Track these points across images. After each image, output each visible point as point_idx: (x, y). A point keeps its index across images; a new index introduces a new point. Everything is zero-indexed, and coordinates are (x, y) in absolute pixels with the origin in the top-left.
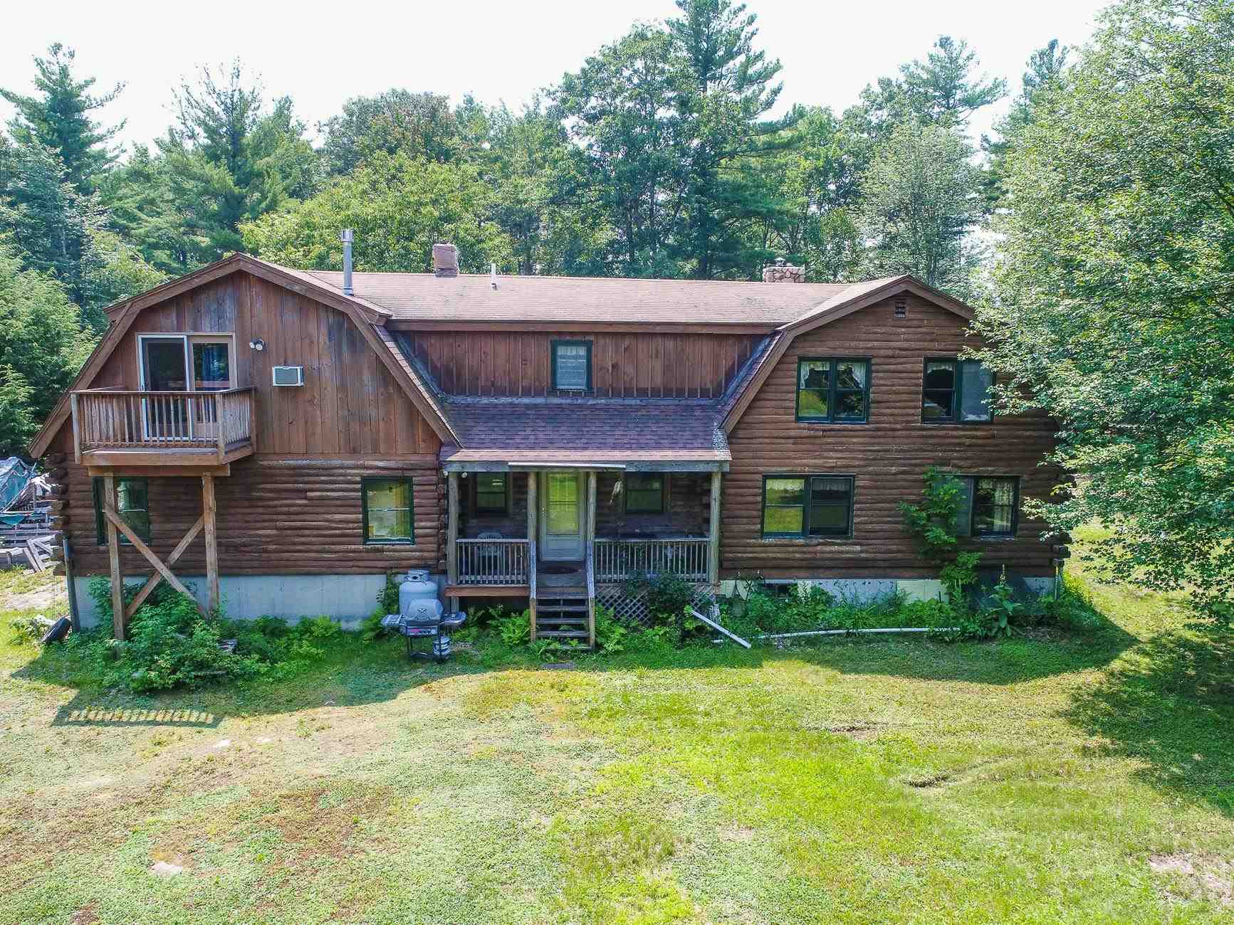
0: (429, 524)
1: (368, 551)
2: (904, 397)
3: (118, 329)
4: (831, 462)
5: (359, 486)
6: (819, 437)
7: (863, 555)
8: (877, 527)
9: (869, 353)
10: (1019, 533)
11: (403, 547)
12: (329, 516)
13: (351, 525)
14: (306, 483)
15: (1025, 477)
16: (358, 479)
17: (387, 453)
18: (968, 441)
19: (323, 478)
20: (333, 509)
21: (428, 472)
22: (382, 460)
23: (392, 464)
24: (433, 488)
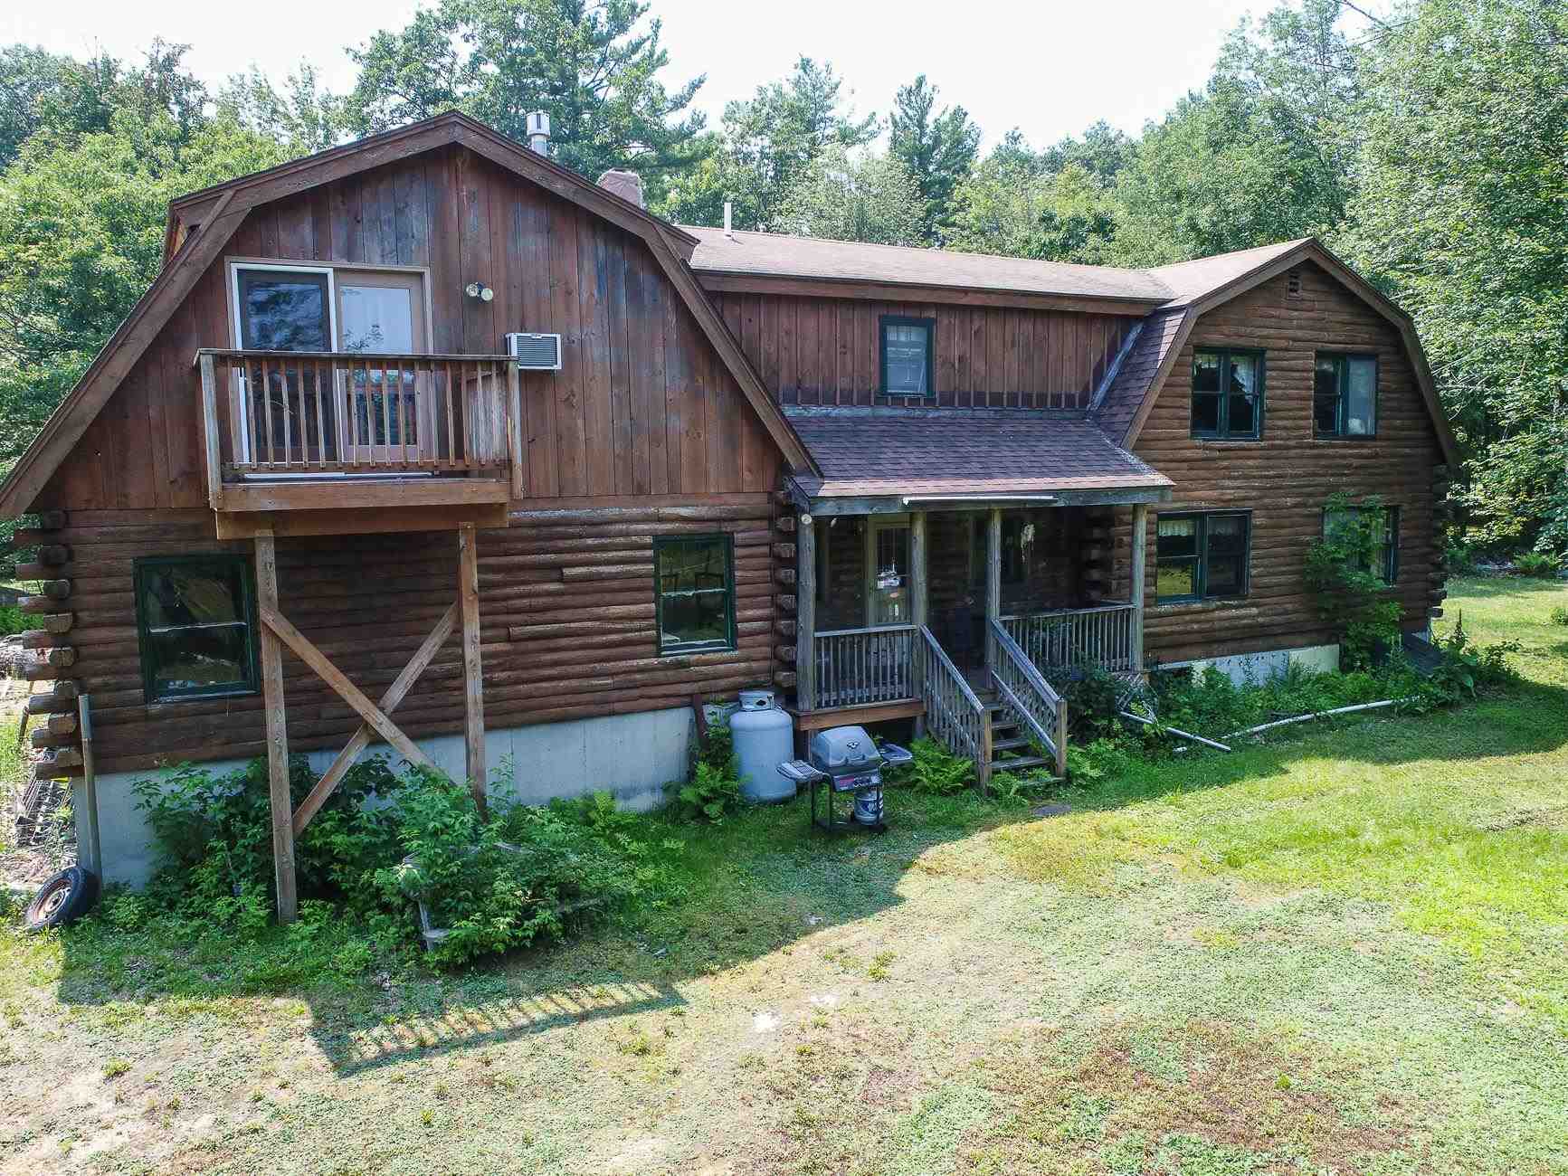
0: (759, 612)
1: (666, 667)
2: (1294, 404)
3: (205, 244)
4: (1229, 494)
5: (649, 553)
6: (1214, 459)
7: (1261, 620)
8: (1274, 580)
9: (1264, 344)
10: (1400, 578)
11: (718, 656)
12: (601, 611)
13: (637, 624)
14: (560, 551)
15: (1405, 507)
16: (649, 540)
17: (695, 494)
18: (1356, 462)
19: (590, 541)
20: (608, 597)
21: (757, 523)
22: (686, 506)
23: (703, 511)
24: (765, 549)
